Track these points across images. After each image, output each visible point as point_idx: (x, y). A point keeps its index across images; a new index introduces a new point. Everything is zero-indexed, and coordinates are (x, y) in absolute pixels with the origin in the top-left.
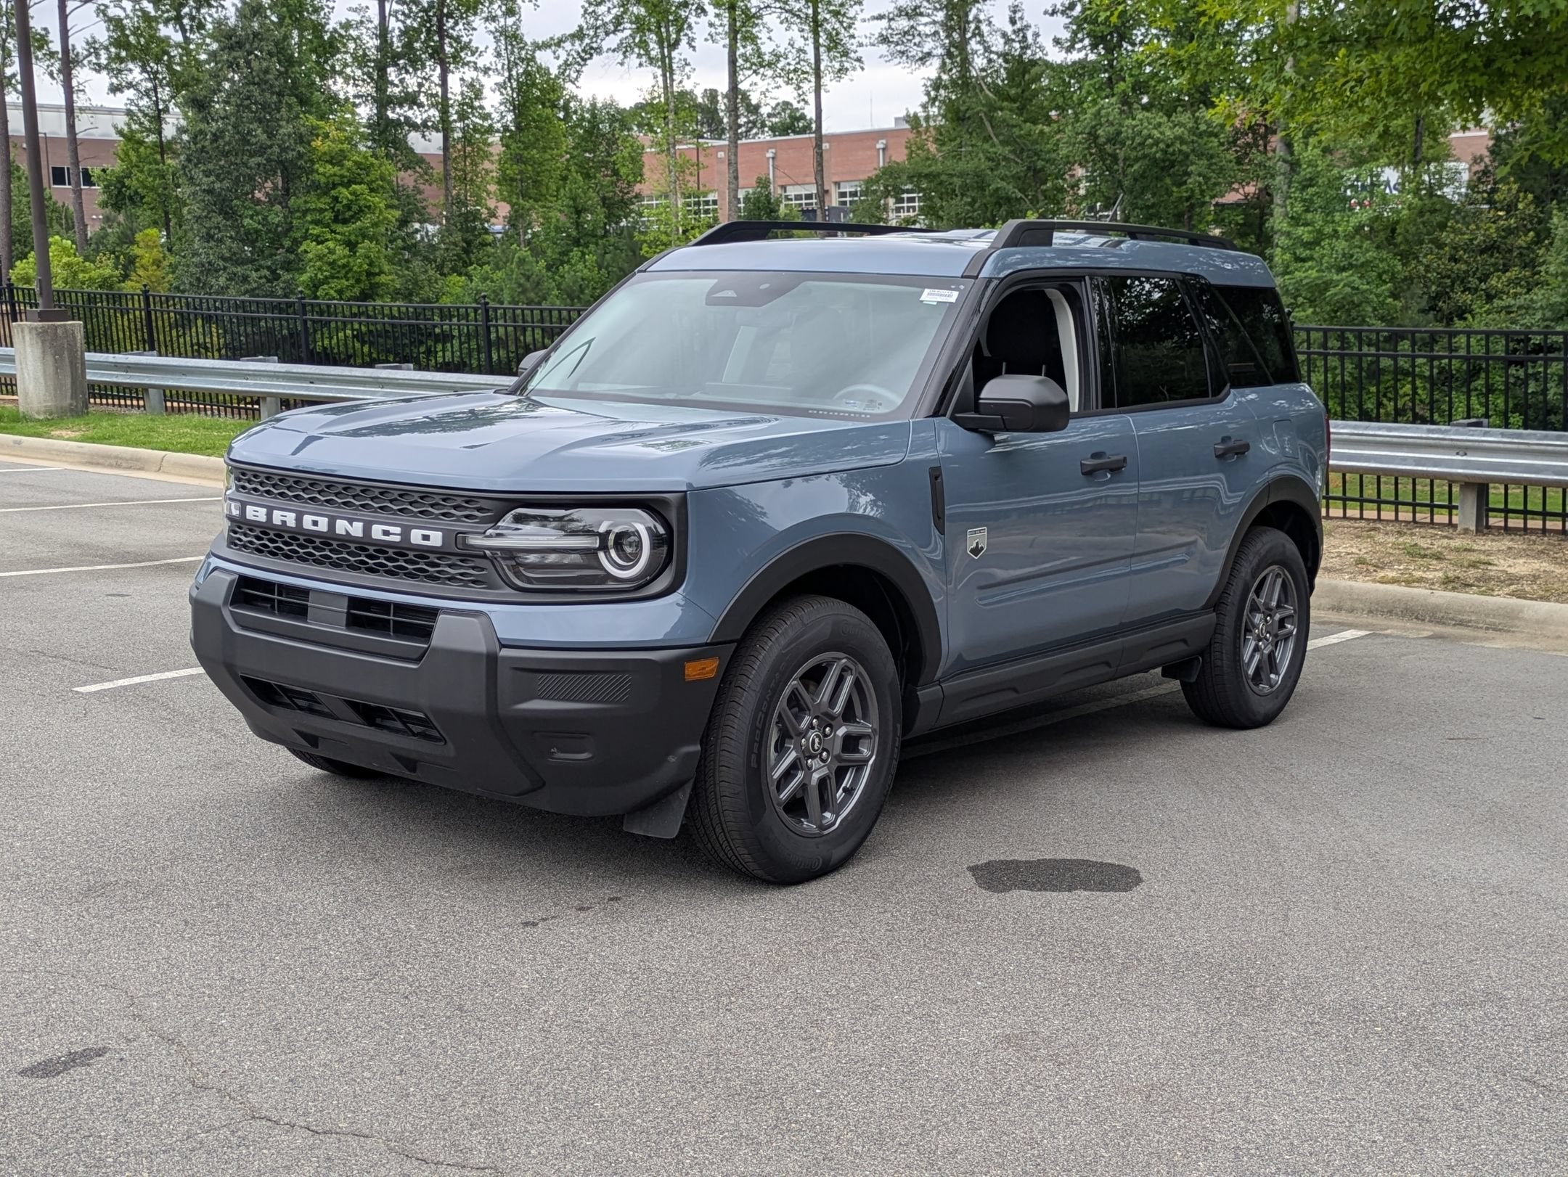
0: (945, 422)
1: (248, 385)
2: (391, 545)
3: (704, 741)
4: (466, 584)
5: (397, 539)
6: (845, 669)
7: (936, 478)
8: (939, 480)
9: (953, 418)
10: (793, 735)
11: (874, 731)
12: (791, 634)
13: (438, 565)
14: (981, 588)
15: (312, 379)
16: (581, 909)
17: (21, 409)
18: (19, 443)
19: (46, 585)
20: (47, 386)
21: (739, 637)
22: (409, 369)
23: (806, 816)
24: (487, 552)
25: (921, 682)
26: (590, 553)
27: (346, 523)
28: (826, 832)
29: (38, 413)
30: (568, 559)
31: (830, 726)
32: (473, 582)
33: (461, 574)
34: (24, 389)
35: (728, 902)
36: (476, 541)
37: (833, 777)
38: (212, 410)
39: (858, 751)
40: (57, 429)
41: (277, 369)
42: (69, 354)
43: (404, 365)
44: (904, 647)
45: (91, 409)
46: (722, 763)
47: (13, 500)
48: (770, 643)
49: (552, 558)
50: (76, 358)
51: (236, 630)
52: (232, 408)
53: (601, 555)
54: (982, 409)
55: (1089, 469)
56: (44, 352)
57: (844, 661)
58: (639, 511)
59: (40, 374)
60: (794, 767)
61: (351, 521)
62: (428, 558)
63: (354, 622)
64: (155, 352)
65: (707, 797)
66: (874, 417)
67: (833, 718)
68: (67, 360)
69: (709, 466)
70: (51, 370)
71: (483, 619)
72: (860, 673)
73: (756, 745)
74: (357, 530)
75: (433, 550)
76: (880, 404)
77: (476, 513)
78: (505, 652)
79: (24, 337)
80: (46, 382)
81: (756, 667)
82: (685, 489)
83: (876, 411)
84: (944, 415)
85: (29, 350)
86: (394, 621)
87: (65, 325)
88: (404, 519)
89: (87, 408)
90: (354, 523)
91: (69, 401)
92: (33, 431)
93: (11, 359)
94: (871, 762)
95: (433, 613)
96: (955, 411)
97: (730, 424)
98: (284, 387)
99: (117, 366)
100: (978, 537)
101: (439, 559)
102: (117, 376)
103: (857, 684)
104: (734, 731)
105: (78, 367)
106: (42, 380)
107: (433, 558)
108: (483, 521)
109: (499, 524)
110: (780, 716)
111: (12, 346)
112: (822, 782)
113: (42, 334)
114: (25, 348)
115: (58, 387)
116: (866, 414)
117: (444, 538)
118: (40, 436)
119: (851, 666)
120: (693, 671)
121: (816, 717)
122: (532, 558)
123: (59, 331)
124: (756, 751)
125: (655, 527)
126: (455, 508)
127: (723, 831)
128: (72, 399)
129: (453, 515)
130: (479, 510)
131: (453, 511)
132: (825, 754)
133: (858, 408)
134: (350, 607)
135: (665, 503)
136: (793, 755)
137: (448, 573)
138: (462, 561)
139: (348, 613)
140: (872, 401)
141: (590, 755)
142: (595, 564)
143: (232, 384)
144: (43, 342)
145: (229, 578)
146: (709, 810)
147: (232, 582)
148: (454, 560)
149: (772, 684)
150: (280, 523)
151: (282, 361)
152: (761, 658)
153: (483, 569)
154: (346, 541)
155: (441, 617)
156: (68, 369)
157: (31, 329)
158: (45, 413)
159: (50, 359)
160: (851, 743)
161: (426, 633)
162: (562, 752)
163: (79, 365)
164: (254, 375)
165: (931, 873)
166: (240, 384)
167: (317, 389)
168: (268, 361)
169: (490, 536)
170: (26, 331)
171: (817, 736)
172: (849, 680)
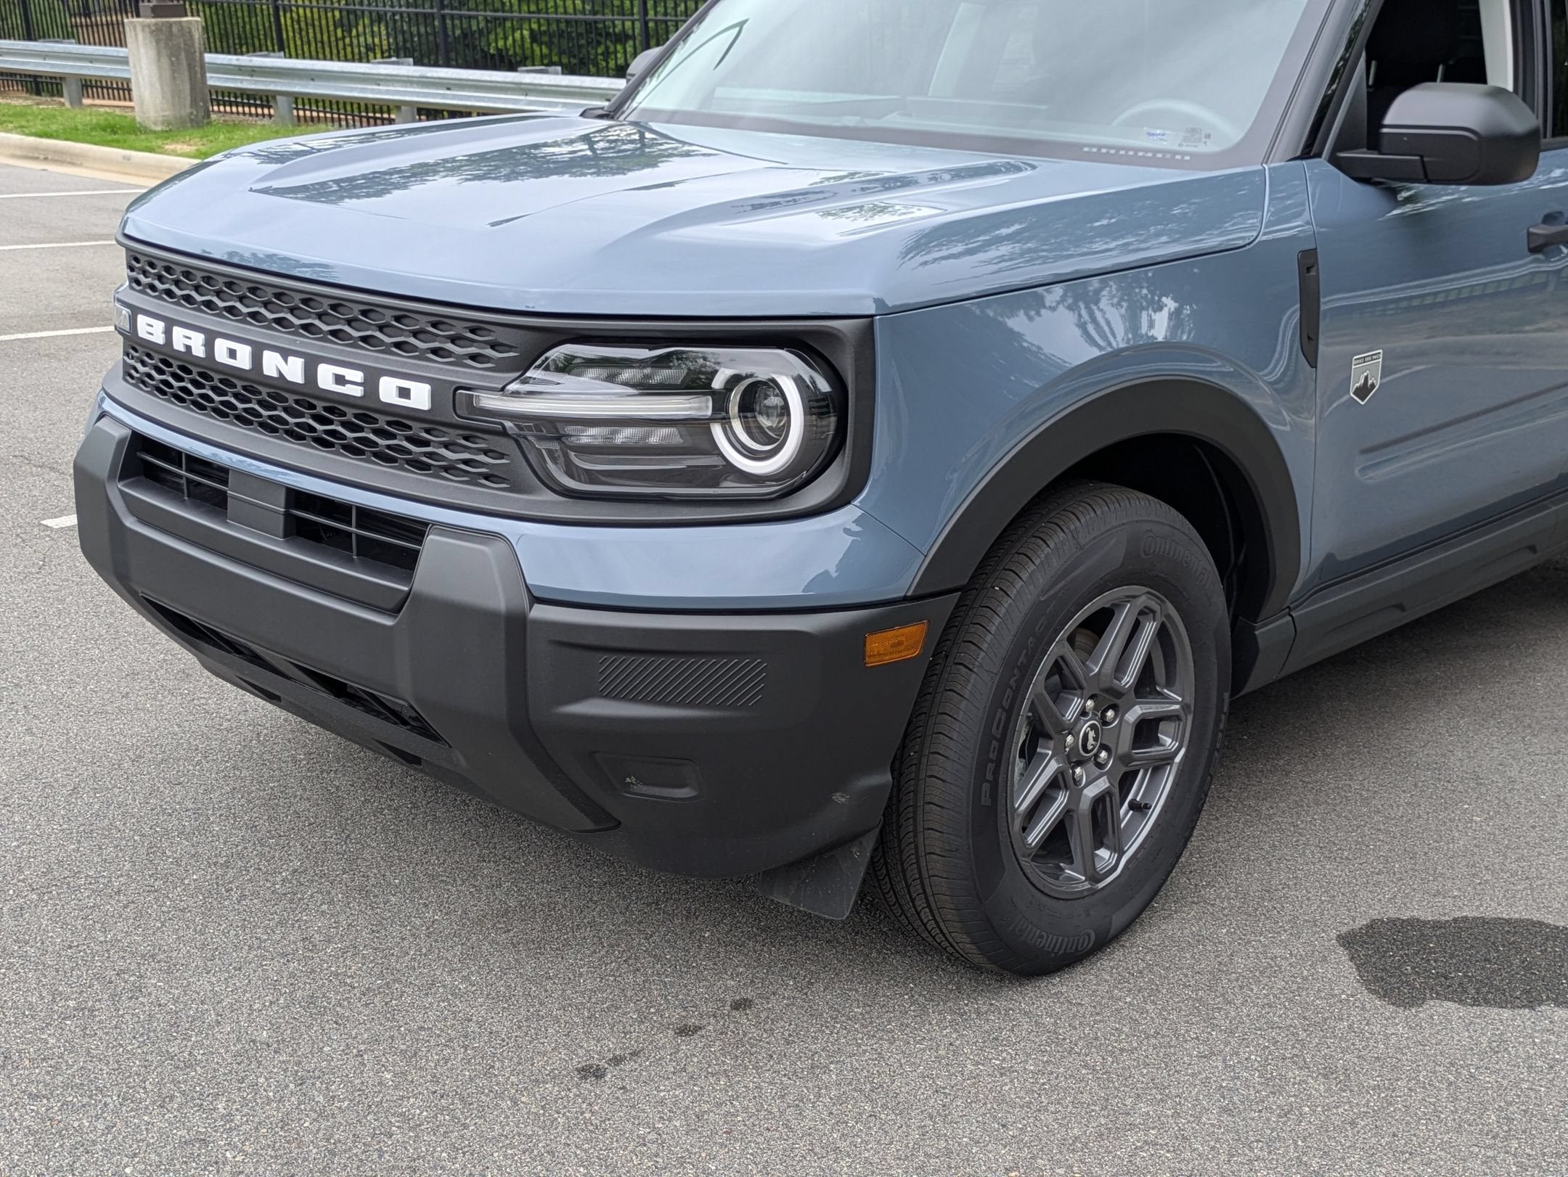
0: (1321, 166)
1: (380, 92)
2: (348, 401)
3: (898, 766)
4: (473, 480)
5: (357, 392)
6: (1146, 612)
7: (1308, 269)
8: (1313, 273)
9: (1334, 160)
10: (1052, 732)
11: (1185, 707)
12: (1056, 564)
13: (426, 443)
14: (1366, 451)
15: (449, 85)
16: (684, 1031)
17: (138, 119)
18: (128, 158)
19: (81, 350)
20: (163, 93)
21: (965, 581)
22: (556, 73)
23: (1070, 861)
24: (508, 424)
25: (1263, 614)
26: (697, 426)
27: (277, 356)
28: (1101, 885)
29: (155, 124)
30: (658, 436)
31: (1114, 707)
32: (487, 477)
33: (466, 462)
34: (140, 96)
35: (934, 1018)
36: (490, 401)
37: (1116, 791)
38: (347, 120)
39: (1157, 742)
40: (173, 141)
41: (411, 74)
42: (187, 57)
43: (551, 69)
44: (1237, 558)
45: (213, 116)
46: (928, 799)
47: (96, 230)
48: (1019, 584)
49: (624, 436)
50: (194, 60)
51: (130, 523)
52: (361, 117)
53: (717, 430)
54: (1385, 143)
55: (1541, 241)
56: (159, 53)
57: (1144, 598)
58: (783, 353)
59: (155, 79)
60: (1055, 784)
61: (285, 354)
62: (410, 428)
63: (297, 530)
64: (282, 53)
65: (901, 852)
66: (1198, 160)
67: (1118, 694)
68: (185, 63)
69: (919, 259)
70: (167, 73)
71: (501, 545)
72: (1168, 617)
73: (991, 766)
74: (294, 371)
75: (415, 415)
76: (1208, 136)
77: (489, 352)
78: (540, 612)
79: (136, 35)
80: (162, 88)
81: (993, 629)
82: (872, 312)
83: (1202, 148)
84: (1319, 155)
85: (142, 50)
86: (358, 536)
87: (180, 22)
88: (370, 357)
89: (209, 116)
90: (291, 359)
91: (188, 110)
92: (144, 144)
93: (124, 61)
94: (1178, 759)
95: (417, 530)
96: (1337, 148)
97: (958, 174)
98: (418, 94)
99: (240, 70)
100: (1367, 368)
101: (428, 431)
102: (242, 81)
103: (1163, 635)
104: (952, 744)
105: (197, 71)
106: (158, 85)
107: (418, 430)
108: (502, 367)
109: (528, 374)
110: (1033, 707)
111: (126, 46)
112: (1100, 800)
113: (156, 32)
114: (138, 50)
115: (176, 93)
116: (1184, 154)
117: (434, 396)
118: (151, 150)
119: (1157, 607)
120: (881, 648)
121: (1091, 697)
122: (590, 436)
123: (175, 29)
124: (989, 777)
125: (814, 382)
126: (453, 340)
127: (929, 906)
128: (191, 107)
129: (450, 354)
130: (494, 346)
131: (450, 346)
132: (1103, 754)
133: (1170, 141)
134: (288, 505)
135: (831, 337)
136: (1053, 766)
137: (443, 458)
138: (466, 438)
139: (287, 515)
140: (1193, 130)
141: (693, 793)
142: (706, 446)
143: (363, 90)
144: (158, 42)
145: (119, 433)
146: (904, 871)
147: (121, 441)
148: (452, 435)
149: (1022, 659)
150: (182, 349)
151: (418, 62)
152: (1002, 611)
153: (502, 456)
154: (280, 387)
155: (431, 538)
156: (186, 74)
157: (144, 26)
158: (163, 124)
159: (165, 61)
160: (1146, 731)
161: (406, 562)
162: (645, 784)
163: (198, 69)
164: (387, 81)
165: (1277, 951)
166: (372, 91)
167: (454, 97)
168: (402, 64)
169: (516, 394)
170: (139, 29)
171: (1093, 727)
172: (1149, 629)
